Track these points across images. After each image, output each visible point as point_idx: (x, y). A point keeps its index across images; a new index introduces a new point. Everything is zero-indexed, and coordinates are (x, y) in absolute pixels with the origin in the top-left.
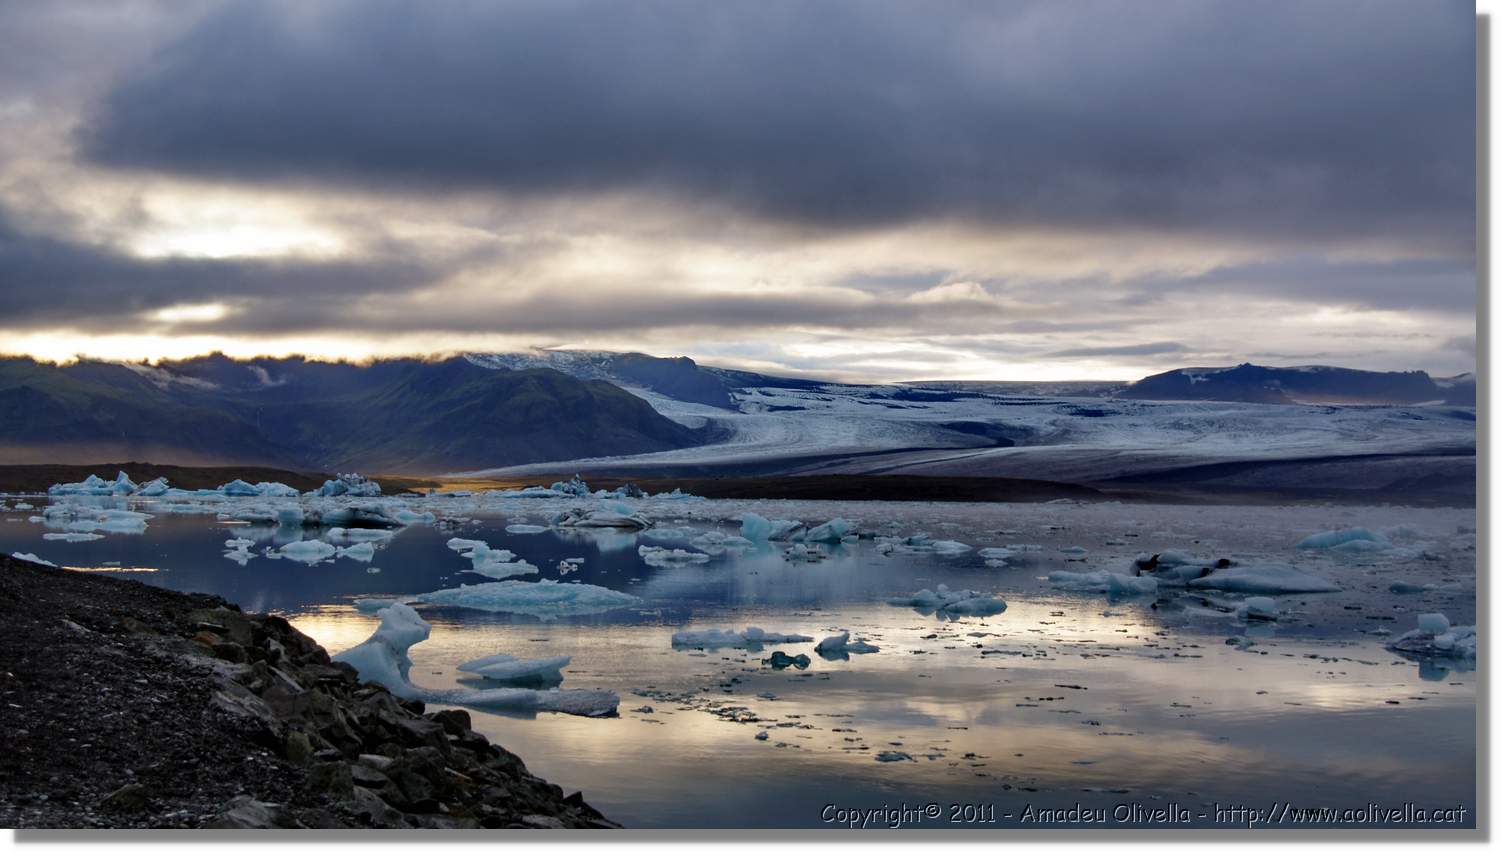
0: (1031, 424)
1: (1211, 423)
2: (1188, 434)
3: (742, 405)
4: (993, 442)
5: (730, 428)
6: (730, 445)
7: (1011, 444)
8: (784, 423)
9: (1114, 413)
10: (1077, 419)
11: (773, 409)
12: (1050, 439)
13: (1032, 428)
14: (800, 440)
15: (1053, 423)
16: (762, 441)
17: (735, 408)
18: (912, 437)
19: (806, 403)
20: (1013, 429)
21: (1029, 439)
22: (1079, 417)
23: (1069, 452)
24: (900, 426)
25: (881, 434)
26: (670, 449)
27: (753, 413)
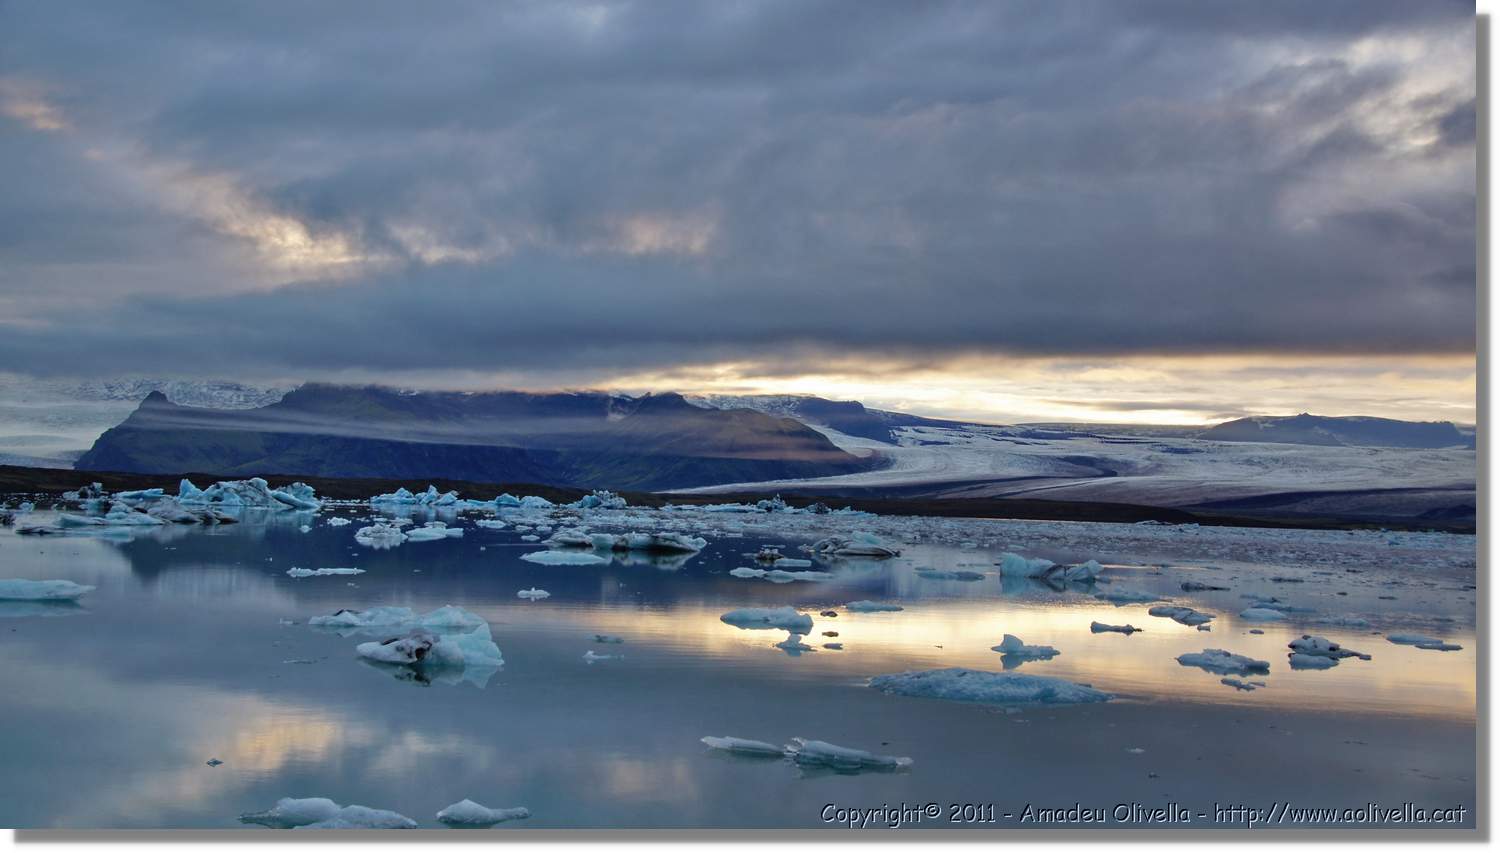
0: (1131, 459)
1: (1277, 460)
2: (1258, 469)
3: (900, 440)
4: (1100, 472)
5: (891, 458)
6: (890, 471)
7: (1114, 474)
8: (934, 455)
9: (1197, 451)
10: (1167, 455)
11: (925, 443)
12: (1147, 472)
13: (1132, 462)
14: (945, 468)
15: (1149, 459)
16: (916, 469)
17: (894, 442)
18: (1035, 467)
19: (951, 439)
20: (1117, 462)
21: (1130, 470)
22: (1170, 454)
23: (1162, 482)
24: (1027, 458)
25: (1010, 464)
26: (843, 474)
27: (908, 447)
